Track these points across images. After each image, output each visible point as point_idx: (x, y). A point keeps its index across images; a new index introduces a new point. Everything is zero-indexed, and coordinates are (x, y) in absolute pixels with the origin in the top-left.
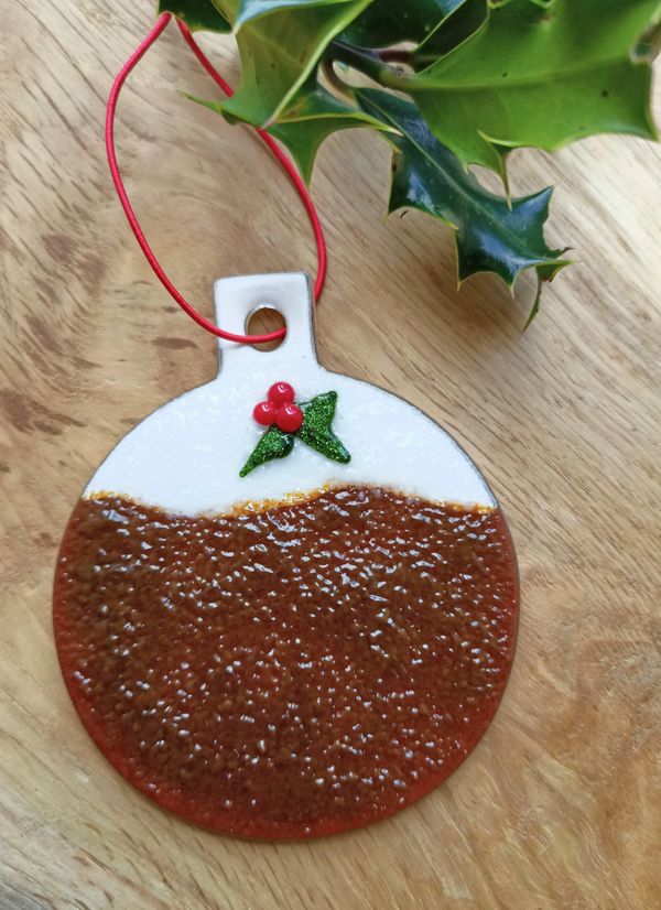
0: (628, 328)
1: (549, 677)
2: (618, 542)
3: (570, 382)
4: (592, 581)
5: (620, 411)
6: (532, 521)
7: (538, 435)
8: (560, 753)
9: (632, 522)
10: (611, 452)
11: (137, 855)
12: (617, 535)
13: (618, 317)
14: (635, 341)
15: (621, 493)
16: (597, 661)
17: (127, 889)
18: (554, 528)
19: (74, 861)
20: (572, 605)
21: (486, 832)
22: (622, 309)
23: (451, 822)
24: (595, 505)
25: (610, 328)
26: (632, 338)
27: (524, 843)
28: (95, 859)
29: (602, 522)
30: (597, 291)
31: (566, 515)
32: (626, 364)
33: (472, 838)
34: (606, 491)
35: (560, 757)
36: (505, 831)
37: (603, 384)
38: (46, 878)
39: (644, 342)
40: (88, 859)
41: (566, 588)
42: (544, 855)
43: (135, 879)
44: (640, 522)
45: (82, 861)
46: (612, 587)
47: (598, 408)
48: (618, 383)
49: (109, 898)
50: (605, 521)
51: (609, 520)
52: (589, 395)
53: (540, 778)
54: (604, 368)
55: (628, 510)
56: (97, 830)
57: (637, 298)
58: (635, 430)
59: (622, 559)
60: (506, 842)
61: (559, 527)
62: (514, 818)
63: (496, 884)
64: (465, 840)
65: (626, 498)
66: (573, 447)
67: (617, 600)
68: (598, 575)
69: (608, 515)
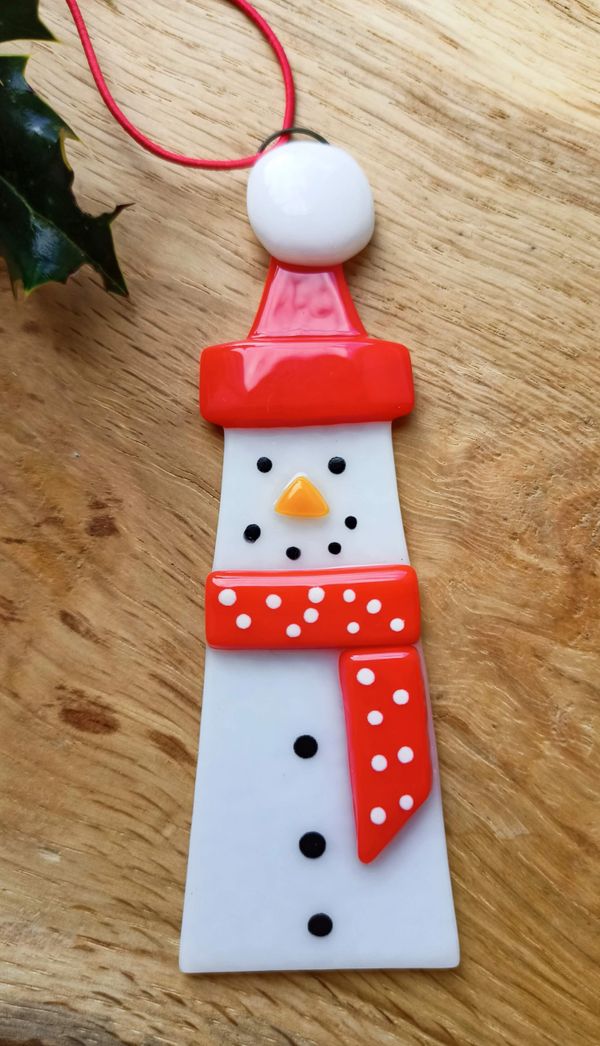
0: (487, 135)
1: (532, 559)
2: (559, 381)
3: (442, 220)
4: (543, 435)
5: (510, 234)
6: (453, 392)
7: (427, 292)
8: (571, 639)
9: (566, 354)
10: (515, 282)
11: (142, 920)
12: (553, 374)
13: (471, 126)
14: (500, 147)
15: (541, 325)
16: (578, 522)
17: (146, 961)
18: (479, 390)
19: (76, 951)
20: (530, 470)
21: (519, 754)
22: (473, 116)
23: (477, 758)
24: (517, 349)
25: (467, 143)
26: (496, 145)
27: (565, 751)
28: (97, 941)
29: (532, 366)
30: (438, 106)
31: (488, 371)
32: (497, 176)
33: (506, 766)
34: (525, 329)
35: (572, 644)
36: (541, 746)
37: (481, 209)
38: (52, 981)
39: (510, 145)
40: (90, 944)
41: (516, 453)
42: (593, 756)
43: (151, 947)
44: (574, 351)
45: (84, 948)
46: (568, 434)
47: (484, 238)
48: (495, 202)
49: (129, 976)
50: (534, 362)
51: (539, 360)
52: (468, 227)
53: (559, 674)
54: (475, 190)
55: (556, 342)
56: (89, 909)
57: (485, 97)
58: (533, 248)
59: (568, 399)
60: (545, 757)
61: (486, 388)
62: (545, 727)
63: (550, 806)
64: (499, 772)
65: (551, 329)
66: (470, 293)
67: (577, 446)
68: (547, 426)
69: (536, 354)
